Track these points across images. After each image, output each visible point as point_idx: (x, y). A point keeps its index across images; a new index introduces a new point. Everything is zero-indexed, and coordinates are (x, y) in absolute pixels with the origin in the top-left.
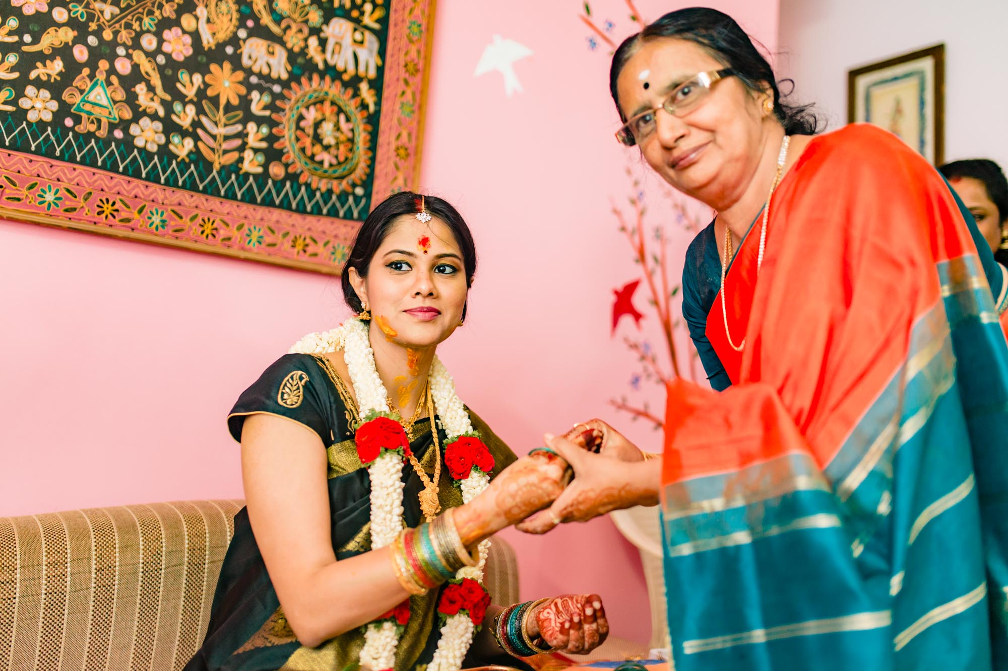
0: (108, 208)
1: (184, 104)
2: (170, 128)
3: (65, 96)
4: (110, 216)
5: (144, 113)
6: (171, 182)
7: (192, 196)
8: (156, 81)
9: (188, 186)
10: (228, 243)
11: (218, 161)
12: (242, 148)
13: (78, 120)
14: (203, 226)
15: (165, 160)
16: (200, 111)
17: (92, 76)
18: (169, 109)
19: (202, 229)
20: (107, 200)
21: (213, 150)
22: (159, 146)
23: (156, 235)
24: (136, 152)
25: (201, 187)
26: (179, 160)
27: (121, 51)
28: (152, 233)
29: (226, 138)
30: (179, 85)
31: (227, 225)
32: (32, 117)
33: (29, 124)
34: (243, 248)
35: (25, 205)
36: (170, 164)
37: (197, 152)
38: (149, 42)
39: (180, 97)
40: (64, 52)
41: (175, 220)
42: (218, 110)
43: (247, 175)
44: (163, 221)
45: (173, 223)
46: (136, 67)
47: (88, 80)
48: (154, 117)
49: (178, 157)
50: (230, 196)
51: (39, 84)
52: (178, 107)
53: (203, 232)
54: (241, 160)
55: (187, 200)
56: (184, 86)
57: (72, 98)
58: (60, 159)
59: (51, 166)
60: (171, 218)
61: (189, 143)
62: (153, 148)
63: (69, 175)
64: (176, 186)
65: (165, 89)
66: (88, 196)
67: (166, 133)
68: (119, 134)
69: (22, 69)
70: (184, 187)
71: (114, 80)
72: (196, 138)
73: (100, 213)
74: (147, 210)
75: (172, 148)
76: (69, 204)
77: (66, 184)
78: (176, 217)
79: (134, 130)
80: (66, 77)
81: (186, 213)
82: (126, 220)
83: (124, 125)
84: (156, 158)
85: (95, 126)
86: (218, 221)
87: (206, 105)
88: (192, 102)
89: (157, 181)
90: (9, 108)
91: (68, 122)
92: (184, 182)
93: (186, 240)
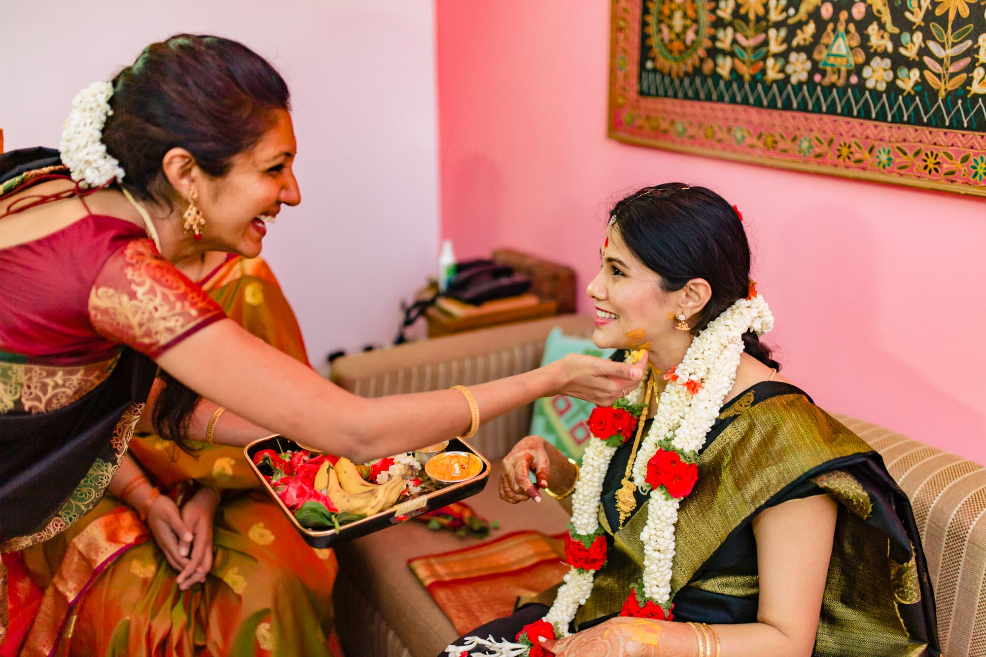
1: (912, 33)
2: (898, 62)
3: (816, 56)
4: (847, 160)
5: (876, 53)
6: (898, 119)
7: (916, 130)
8: (887, 18)
9: (913, 120)
10: (951, 177)
11: (943, 87)
12: (970, 68)
13: (824, 73)
14: (925, 161)
15: (892, 95)
16: (928, 35)
17: (834, 30)
18: (896, 40)
19: (924, 164)
20: (845, 144)
21: (939, 76)
22: (887, 83)
23: (883, 173)
24: (867, 93)
25: (925, 120)
26: (905, 94)
28: (879, 171)
29: (954, 59)
30: (908, 14)
31: (951, 158)
32: (794, 80)
33: (793, 87)
34: (967, 183)
35: (790, 155)
36: (897, 99)
37: (923, 82)
39: (908, 27)
40: (815, 15)
41: (900, 157)
42: (946, 30)
43: (976, 96)
44: (889, 159)
45: (898, 160)
46: (869, 8)
47: (832, 35)
48: (884, 55)
49: (904, 91)
50: (956, 125)
51: (799, 49)
52: (905, 38)
53: (926, 168)
54: (970, 81)
55: (911, 135)
56: (912, 13)
57: (820, 55)
58: (813, 112)
59: (806, 119)
60: (897, 156)
61: (915, 74)
62: (882, 87)
63: (818, 125)
64: (902, 122)
65: (895, 23)
66: (831, 142)
67: (894, 68)
68: (854, 80)
69: (788, 40)
70: (908, 122)
71: (852, 27)
72: (922, 67)
73: (839, 156)
74: (876, 150)
75: (899, 83)
76: (818, 151)
77: (816, 134)
78: (901, 154)
79: (866, 72)
80: (817, 37)
81: (911, 149)
82: (859, 161)
83: (858, 70)
84: (884, 96)
85: (836, 76)
86: (941, 154)
87: (934, 27)
88: (919, 28)
89: (885, 120)
90: (781, 76)
91: (817, 78)
92: (909, 117)
93: (909, 177)
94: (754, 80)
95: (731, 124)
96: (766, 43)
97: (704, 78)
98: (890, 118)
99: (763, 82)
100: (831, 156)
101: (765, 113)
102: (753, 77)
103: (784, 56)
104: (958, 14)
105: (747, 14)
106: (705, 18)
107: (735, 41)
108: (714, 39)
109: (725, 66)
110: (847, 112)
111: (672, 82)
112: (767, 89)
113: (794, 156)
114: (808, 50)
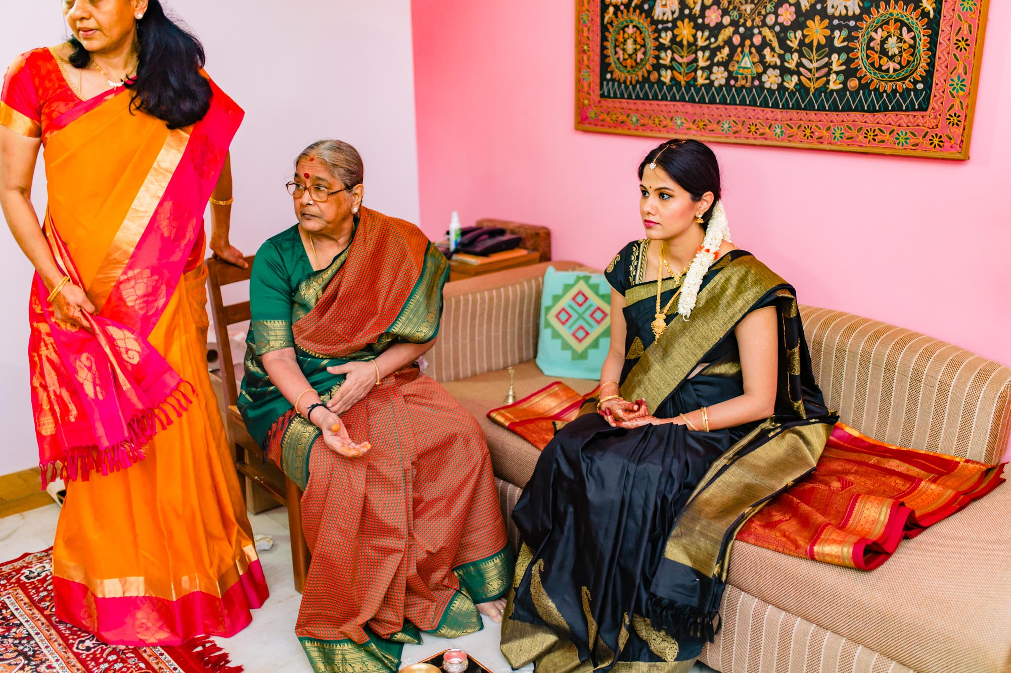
0: (753, 129)
1: (792, 54)
2: (784, 71)
3: (730, 68)
4: (755, 134)
5: (770, 66)
6: (786, 107)
7: (798, 113)
8: (775, 44)
9: (795, 107)
10: (820, 140)
11: (812, 86)
12: (828, 74)
13: (736, 79)
14: (804, 131)
15: (782, 92)
16: (801, 55)
17: (742, 52)
18: (781, 57)
19: (804, 133)
20: (753, 124)
21: (809, 79)
22: (778, 84)
24: (765, 91)
25: (803, 106)
26: (789, 91)
27: (756, 31)
28: (777, 140)
29: (818, 69)
30: (788, 42)
31: (820, 128)
32: (716, 84)
33: (716, 88)
34: (830, 143)
35: (716, 133)
36: (784, 94)
37: (800, 83)
38: (770, 20)
39: (789, 50)
40: (729, 42)
41: (789, 130)
42: (812, 52)
43: (832, 91)
44: (782, 132)
45: (787, 132)
46: (764, 38)
47: (740, 55)
48: (775, 67)
49: (789, 89)
50: (822, 108)
51: (719, 64)
52: (787, 56)
53: (805, 136)
54: (828, 82)
55: (794, 116)
56: (791, 41)
57: (733, 68)
58: (730, 104)
59: (726, 109)
60: (787, 129)
61: (795, 78)
62: (775, 87)
63: (734, 113)
64: (788, 108)
65: (781, 47)
66: (743, 123)
67: (782, 75)
68: (756, 83)
69: (711, 58)
70: (793, 108)
71: (753, 50)
72: (799, 74)
73: (749, 132)
74: (773, 126)
75: (785, 84)
76: (735, 129)
77: (733, 118)
78: (789, 128)
79: (764, 78)
80: (731, 56)
81: (795, 125)
82: (763, 134)
83: (759, 76)
84: (776, 92)
85: (745, 81)
86: (814, 127)
87: (805, 50)
88: (796, 51)
89: (778, 107)
90: (707, 82)
91: (732, 82)
92: (793, 105)
93: (795, 142)
94: (688, 85)
95: (673, 114)
96: (696, 60)
97: (652, 85)
98: (781, 107)
99: (695, 86)
100: (744, 132)
101: (697, 106)
102: (687, 83)
103: (709, 68)
104: (819, 42)
105: (682, 41)
106: (651, 44)
107: (673, 59)
108: (658, 58)
109: (666, 76)
110: (753, 104)
111: (627, 88)
112: (698, 90)
113: (719, 133)
114: (725, 64)
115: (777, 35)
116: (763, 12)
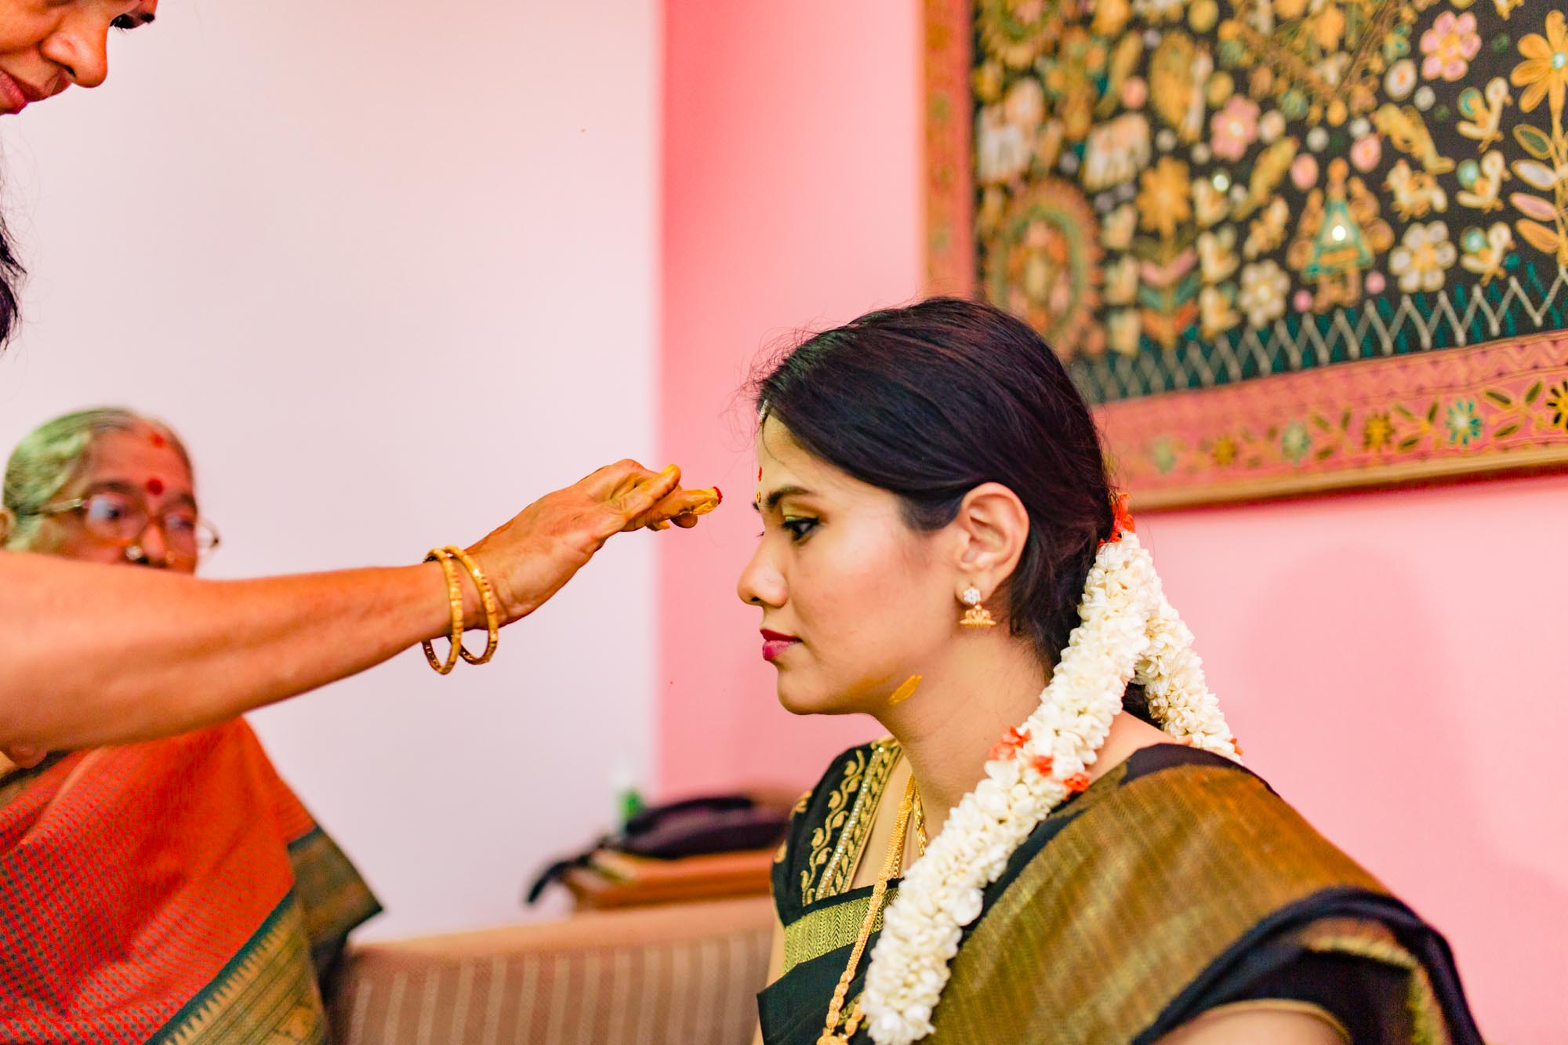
0: (1378, 431)
1: (1478, 159)
2: (1460, 223)
3: (1295, 259)
4: (1384, 446)
5: (1412, 220)
6: (1479, 334)
7: (1523, 347)
8: (1424, 147)
9: (1511, 329)
11: (1563, 244)
13: (1313, 289)
14: (1553, 405)
15: (1459, 289)
16: (1512, 152)
17: (1324, 202)
18: (1450, 183)
19: (1553, 412)
20: (1376, 416)
21: (1551, 225)
22: (1445, 270)
23: (1466, 454)
24: (1407, 301)
25: (1538, 320)
26: (1485, 281)
27: (1360, 128)
28: (1457, 453)
30: (1463, 128)
32: (1258, 318)
33: (1257, 332)
35: (1268, 467)
36: (1469, 295)
37: (1520, 245)
38: (1401, 80)
39: (1470, 150)
40: (1285, 188)
41: (1496, 411)
42: (1549, 130)
44: (1475, 423)
45: (1493, 420)
46: (1386, 142)
47: (1320, 212)
48: (1429, 217)
49: (1482, 275)
51: (1261, 258)
52: (1468, 173)
53: (1557, 420)
55: (1512, 359)
56: (1473, 122)
57: (1302, 257)
58: (1301, 368)
59: (1292, 387)
60: (1489, 410)
61: (1501, 235)
62: (1435, 281)
63: (1316, 393)
64: (1488, 337)
65: (1441, 150)
66: (1346, 420)
67: (1454, 238)
68: (1376, 283)
69: (1238, 248)
70: (1504, 334)
71: (1358, 187)
72: (1511, 216)
73: (1367, 443)
74: (1442, 410)
75: (1470, 263)
76: (1321, 444)
77: (1313, 411)
78: (1496, 405)
79: (1399, 262)
80: (1291, 228)
81: (1516, 389)
82: (1410, 443)
83: (1382, 262)
84: (1443, 299)
85: (1339, 288)
87: (1522, 134)
88: (1494, 146)
89: (1451, 343)
90: (1232, 319)
91: (1303, 301)
92: (1502, 324)
93: (1524, 447)
94: (1183, 342)
95: (1147, 435)
96: (1197, 266)
97: (1092, 366)
98: (1461, 338)
99: (1200, 341)
100: (1350, 447)
101: (1209, 397)
102: (1179, 336)
103: (1235, 280)
105: (1156, 222)
106: (1084, 256)
107: (1141, 282)
108: (1101, 287)
109: (1125, 332)
110: (1372, 349)
112: (1208, 349)
113: (1276, 465)
114: (1277, 255)
115: (1427, 117)
116: (1376, 65)
